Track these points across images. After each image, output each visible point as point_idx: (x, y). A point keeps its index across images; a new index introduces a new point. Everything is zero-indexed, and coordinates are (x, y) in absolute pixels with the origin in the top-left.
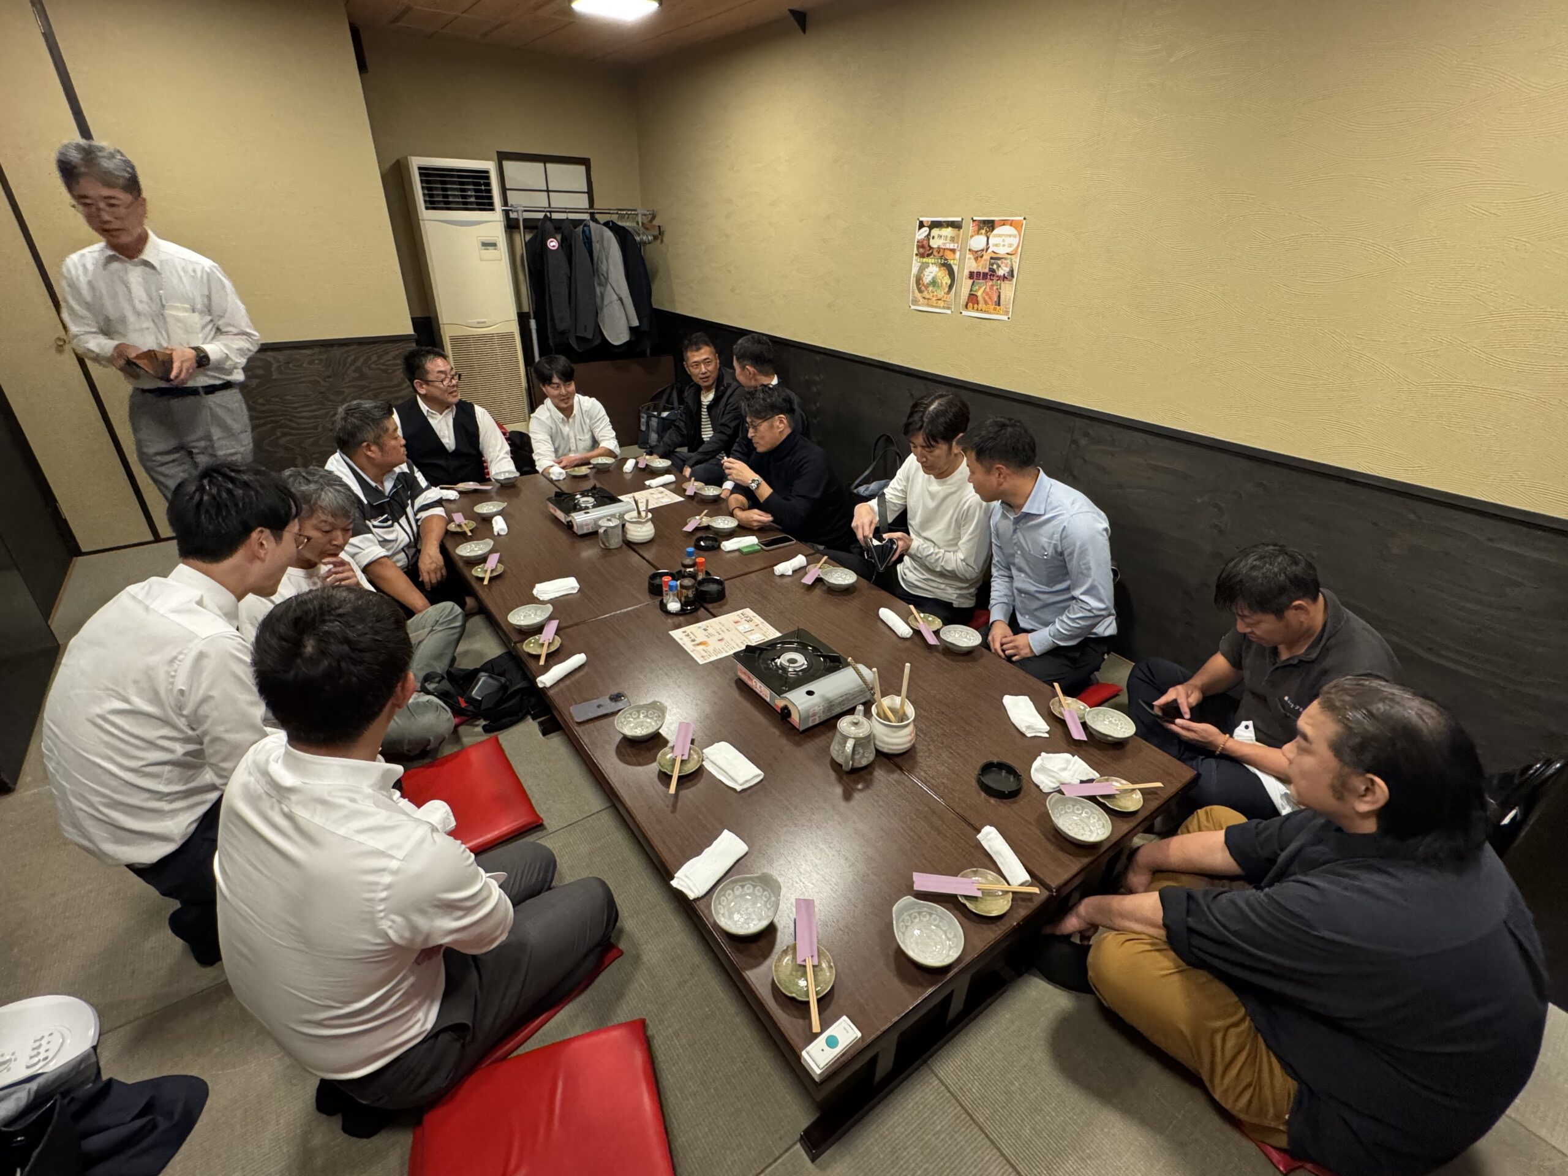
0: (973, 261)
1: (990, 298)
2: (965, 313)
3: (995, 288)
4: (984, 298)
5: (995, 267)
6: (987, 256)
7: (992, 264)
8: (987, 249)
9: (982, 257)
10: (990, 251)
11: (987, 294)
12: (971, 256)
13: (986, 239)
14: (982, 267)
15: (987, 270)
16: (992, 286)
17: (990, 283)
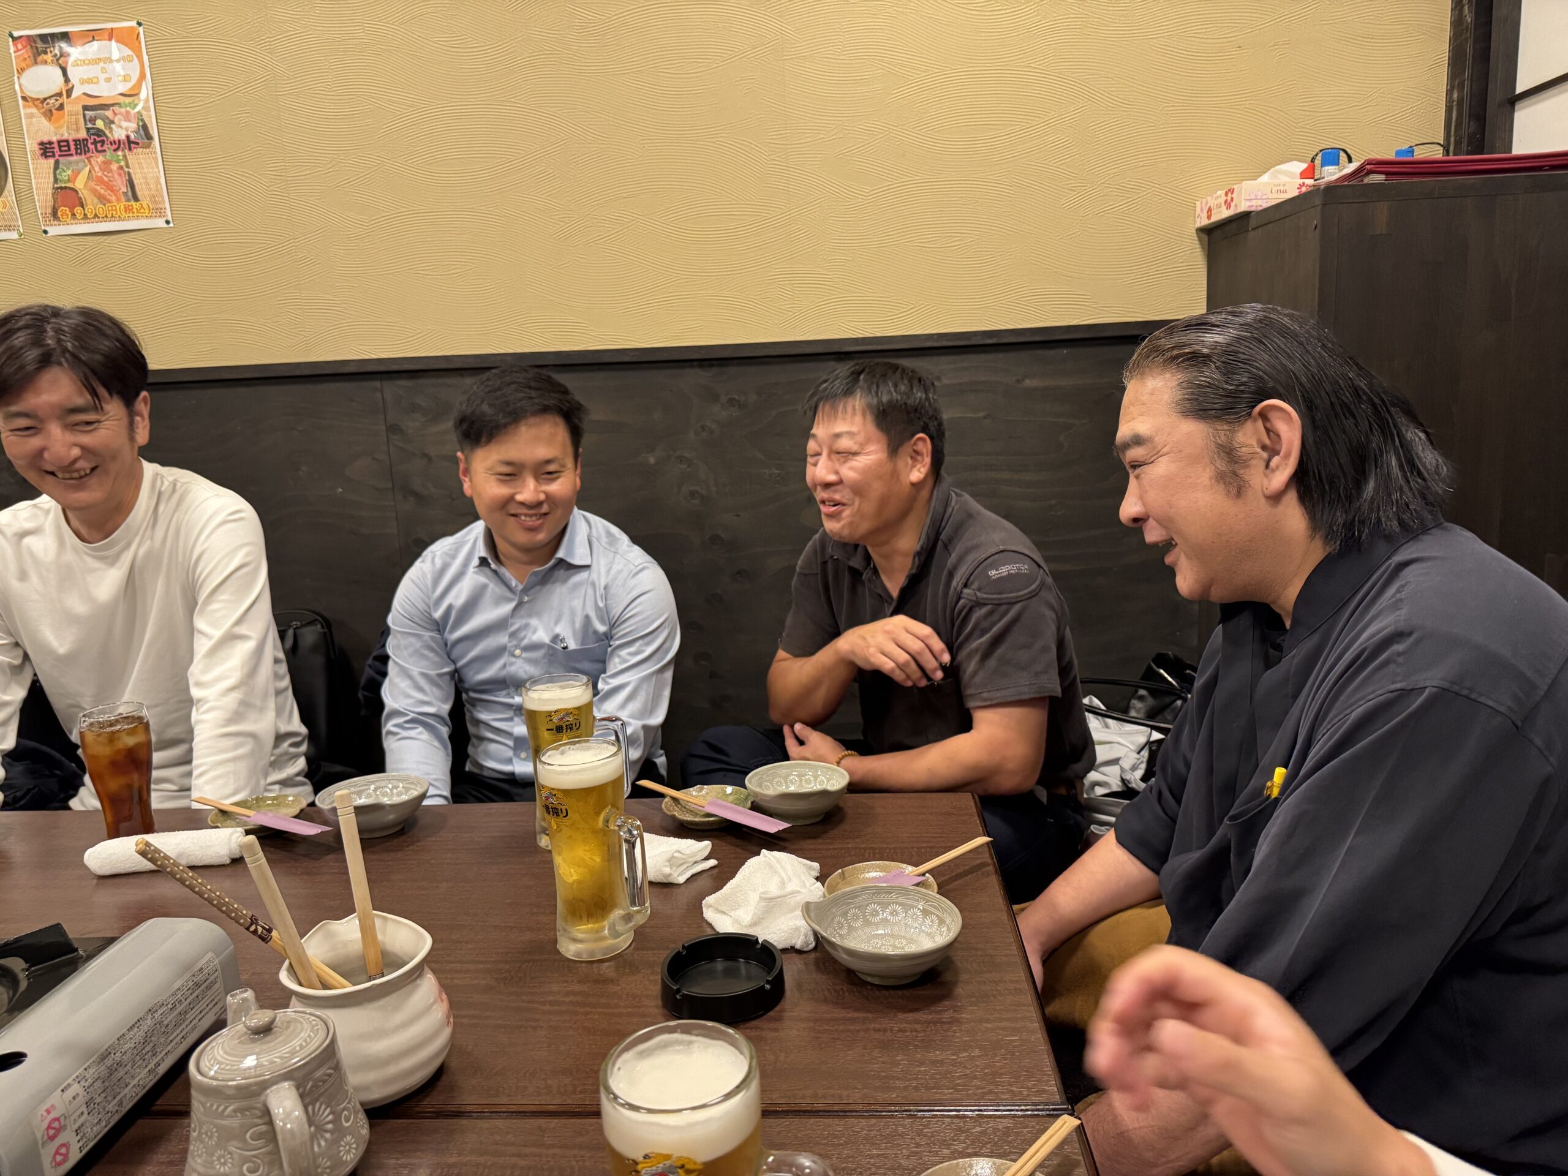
0: (44, 121)
1: (110, 188)
2: (53, 231)
3: (114, 167)
4: (95, 192)
5: (100, 124)
6: (73, 107)
7: (93, 120)
8: (69, 93)
9: (61, 107)
10: (75, 94)
11: (100, 181)
12: (34, 110)
13: (59, 72)
14: (70, 128)
15: (83, 134)
16: (107, 163)
17: (101, 158)
